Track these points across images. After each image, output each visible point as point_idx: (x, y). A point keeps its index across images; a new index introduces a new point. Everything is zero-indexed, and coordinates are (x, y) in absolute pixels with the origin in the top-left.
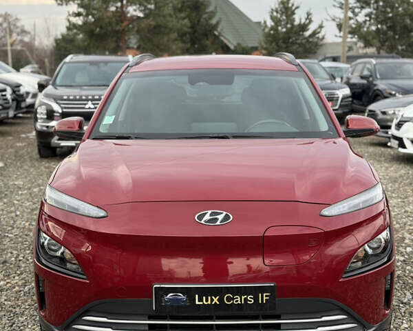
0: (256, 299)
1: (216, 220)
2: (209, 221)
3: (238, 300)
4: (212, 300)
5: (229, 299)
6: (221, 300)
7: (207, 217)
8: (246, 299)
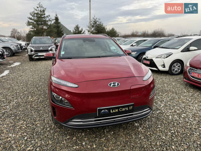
0: (129, 108)
1: (115, 85)
2: (113, 86)
3: (124, 109)
4: (116, 110)
5: (121, 110)
6: (118, 110)
7: (112, 85)
8: (126, 109)
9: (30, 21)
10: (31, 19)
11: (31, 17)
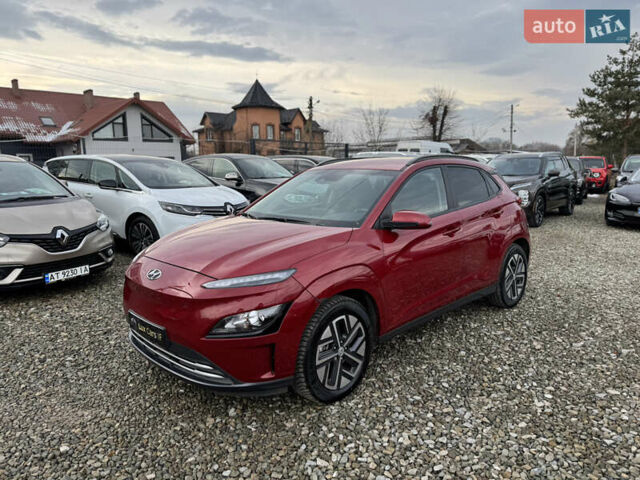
9: (588, 100)
10: (591, 93)
11: (593, 86)
